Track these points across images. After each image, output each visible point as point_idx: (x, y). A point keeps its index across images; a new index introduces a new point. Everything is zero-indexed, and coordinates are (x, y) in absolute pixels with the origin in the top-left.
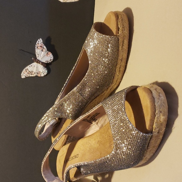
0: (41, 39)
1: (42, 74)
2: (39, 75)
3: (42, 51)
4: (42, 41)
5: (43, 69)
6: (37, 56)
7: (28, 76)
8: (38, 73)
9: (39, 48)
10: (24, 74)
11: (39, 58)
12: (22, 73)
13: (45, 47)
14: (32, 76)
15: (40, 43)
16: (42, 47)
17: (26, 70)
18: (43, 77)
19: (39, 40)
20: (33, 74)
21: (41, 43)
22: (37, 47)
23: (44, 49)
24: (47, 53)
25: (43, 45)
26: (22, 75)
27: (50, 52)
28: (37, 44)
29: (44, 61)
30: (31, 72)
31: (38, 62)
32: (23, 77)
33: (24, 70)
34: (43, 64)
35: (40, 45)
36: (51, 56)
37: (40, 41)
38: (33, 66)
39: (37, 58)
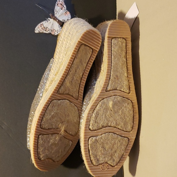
1: (56, 32)
2: (53, 34)
3: (62, 9)
5: (58, 28)
6: (55, 13)
7: (42, 31)
8: (52, 31)
10: (39, 29)
11: (57, 15)
12: (37, 27)
14: (46, 32)
15: (61, 1)
16: (62, 5)
17: (41, 25)
20: (47, 30)
21: (63, 1)
22: (58, 5)
23: (63, 8)
24: (66, 12)
25: (64, 3)
26: (36, 29)
27: (69, 11)
28: (58, 1)
29: (61, 20)
30: (45, 29)
31: (55, 19)
32: (36, 32)
33: (39, 25)
34: (59, 21)
35: (61, 3)
36: (69, 16)
38: (49, 22)
39: (55, 15)
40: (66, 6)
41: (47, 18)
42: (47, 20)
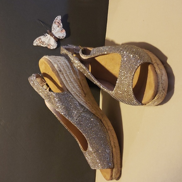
0: (60, 16)
1: (52, 47)
3: (58, 27)
4: (60, 18)
5: (54, 43)
6: (52, 30)
7: (39, 45)
8: (48, 45)
9: (56, 23)
10: (37, 43)
11: (54, 32)
12: (35, 41)
13: (61, 24)
14: (43, 46)
15: (58, 19)
16: (59, 23)
17: (39, 39)
18: (52, 49)
19: (58, 16)
20: (44, 44)
22: (55, 22)
23: (60, 26)
24: (62, 30)
25: (61, 22)
26: (34, 42)
27: (64, 29)
28: (55, 19)
29: (57, 36)
30: (43, 43)
31: (52, 35)
32: (35, 44)
33: (38, 39)
34: (55, 38)
35: (58, 21)
36: (64, 34)
37: (59, 18)
38: (46, 37)
39: (52, 32)
40: (62, 24)
41: (45, 34)
42: (44, 35)
